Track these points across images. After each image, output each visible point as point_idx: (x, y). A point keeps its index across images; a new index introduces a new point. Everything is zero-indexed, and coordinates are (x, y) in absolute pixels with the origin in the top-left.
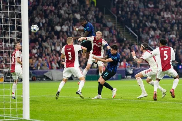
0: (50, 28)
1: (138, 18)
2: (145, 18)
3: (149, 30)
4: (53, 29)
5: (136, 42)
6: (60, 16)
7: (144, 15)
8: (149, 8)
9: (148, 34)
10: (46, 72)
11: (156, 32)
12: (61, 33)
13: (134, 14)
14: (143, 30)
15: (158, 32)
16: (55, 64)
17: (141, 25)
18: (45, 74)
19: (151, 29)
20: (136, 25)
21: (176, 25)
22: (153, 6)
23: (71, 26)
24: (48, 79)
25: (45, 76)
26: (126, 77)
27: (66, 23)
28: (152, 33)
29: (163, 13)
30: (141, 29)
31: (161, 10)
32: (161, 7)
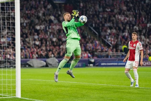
0: (31, 27)
1: (99, 20)
2: (103, 19)
3: (107, 29)
4: (34, 28)
5: (97, 38)
6: (38, 18)
7: (103, 17)
8: (107, 11)
9: (106, 31)
10: (28, 61)
11: (112, 30)
12: (40, 31)
13: (96, 16)
14: (102, 29)
15: (114, 31)
16: (35, 55)
17: (101, 25)
18: (28, 62)
19: (108, 28)
20: (97, 25)
21: (128, 25)
22: (110, 10)
23: (47, 26)
24: (30, 66)
25: (28, 64)
26: (89, 65)
27: (43, 23)
28: (109, 31)
29: (118, 16)
30: (101, 28)
31: (116, 14)
32: (116, 11)
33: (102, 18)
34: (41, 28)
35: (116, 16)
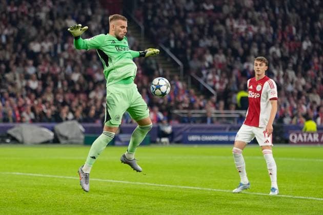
0: (20, 47)
1: (185, 30)
2: (196, 30)
3: (205, 52)
4: (25, 47)
5: (179, 76)
6: (37, 23)
7: (195, 25)
8: (204, 10)
9: (201, 59)
10: (11, 128)
11: (217, 56)
12: (41, 56)
13: (177, 22)
14: (193, 53)
15: (222, 58)
16: (28, 113)
17: (189, 43)
18: (10, 132)
19: (208, 51)
20: (179, 43)
21: (255, 44)
22: (211, 7)
23: (58, 43)
24: (14, 140)
25: (9, 136)
26: (158, 140)
27: (49, 35)
28: (209, 58)
29: (231, 21)
30: (189, 51)
31: (228, 16)
32: (226, 9)
33: (192, 27)
34: (42, 47)
35: (228, 22)
